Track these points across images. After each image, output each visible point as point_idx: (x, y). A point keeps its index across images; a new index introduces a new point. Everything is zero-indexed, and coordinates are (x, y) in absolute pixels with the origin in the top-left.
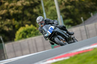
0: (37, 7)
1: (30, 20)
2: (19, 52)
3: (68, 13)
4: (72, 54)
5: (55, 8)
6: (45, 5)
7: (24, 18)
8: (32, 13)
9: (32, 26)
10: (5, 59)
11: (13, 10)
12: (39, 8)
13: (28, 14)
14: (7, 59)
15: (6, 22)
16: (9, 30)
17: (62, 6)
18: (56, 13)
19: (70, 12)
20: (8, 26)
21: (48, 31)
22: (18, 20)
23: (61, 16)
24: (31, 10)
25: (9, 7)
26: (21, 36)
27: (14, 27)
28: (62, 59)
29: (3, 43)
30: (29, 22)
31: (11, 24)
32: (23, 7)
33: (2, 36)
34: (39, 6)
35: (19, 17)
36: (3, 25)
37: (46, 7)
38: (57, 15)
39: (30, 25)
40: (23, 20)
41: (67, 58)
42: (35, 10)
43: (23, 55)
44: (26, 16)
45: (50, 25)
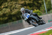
1: (37, 7)
7: (34, 6)
8: (38, 3)
9: (38, 10)
13: (36, 4)
22: (30, 7)
24: (37, 1)
30: (37, 8)
35: (31, 5)
39: (37, 9)
40: (33, 7)
42: (39, 2)
44: (35, 4)
45: (28, 13)
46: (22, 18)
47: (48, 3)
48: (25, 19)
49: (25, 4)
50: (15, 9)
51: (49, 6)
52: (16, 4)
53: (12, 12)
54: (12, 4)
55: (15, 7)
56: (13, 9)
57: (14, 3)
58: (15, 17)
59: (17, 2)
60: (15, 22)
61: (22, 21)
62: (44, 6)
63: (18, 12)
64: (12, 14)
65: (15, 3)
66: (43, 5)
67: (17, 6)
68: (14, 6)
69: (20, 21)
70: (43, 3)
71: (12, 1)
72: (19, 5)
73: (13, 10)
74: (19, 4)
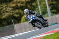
0: (34, 2)
2: (23, 30)
3: (53, 6)
4: (56, 31)
5: (46, 3)
6: (40, 1)
8: (31, 6)
10: (15, 34)
11: (20, 4)
12: (36, 3)
14: (16, 34)
15: (15, 11)
16: (17, 16)
17: (49, 2)
18: (46, 6)
19: (54, 5)
20: (17, 14)
21: (31, 19)
23: (49, 8)
25: (17, 2)
26: (25, 20)
27: (20, 14)
28: (50, 34)
29: (14, 24)
31: (19, 13)
32: (26, 2)
33: (13, 20)
34: (36, 2)
35: (24, 8)
36: (14, 13)
37: (40, 2)
38: (46, 7)
41: (53, 33)
42: (33, 4)
43: (26, 31)
45: (32, 15)
46: (13, 23)
47: (43, 6)
48: (30, 21)
49: (16, 7)
50: (5, 13)
51: (44, 9)
52: (7, 7)
53: (2, 16)
54: (3, 6)
55: (6, 10)
56: (4, 12)
57: (4, 6)
58: (6, 22)
59: (8, 5)
60: (5, 27)
61: (13, 25)
62: (39, 9)
63: (9, 16)
64: (2, 18)
65: (6, 5)
66: (37, 7)
67: (7, 9)
68: (4, 9)
69: (11, 25)
70: (37, 5)
71: (3, 4)
72: (10, 9)
73: (3, 14)
74: (10, 7)
